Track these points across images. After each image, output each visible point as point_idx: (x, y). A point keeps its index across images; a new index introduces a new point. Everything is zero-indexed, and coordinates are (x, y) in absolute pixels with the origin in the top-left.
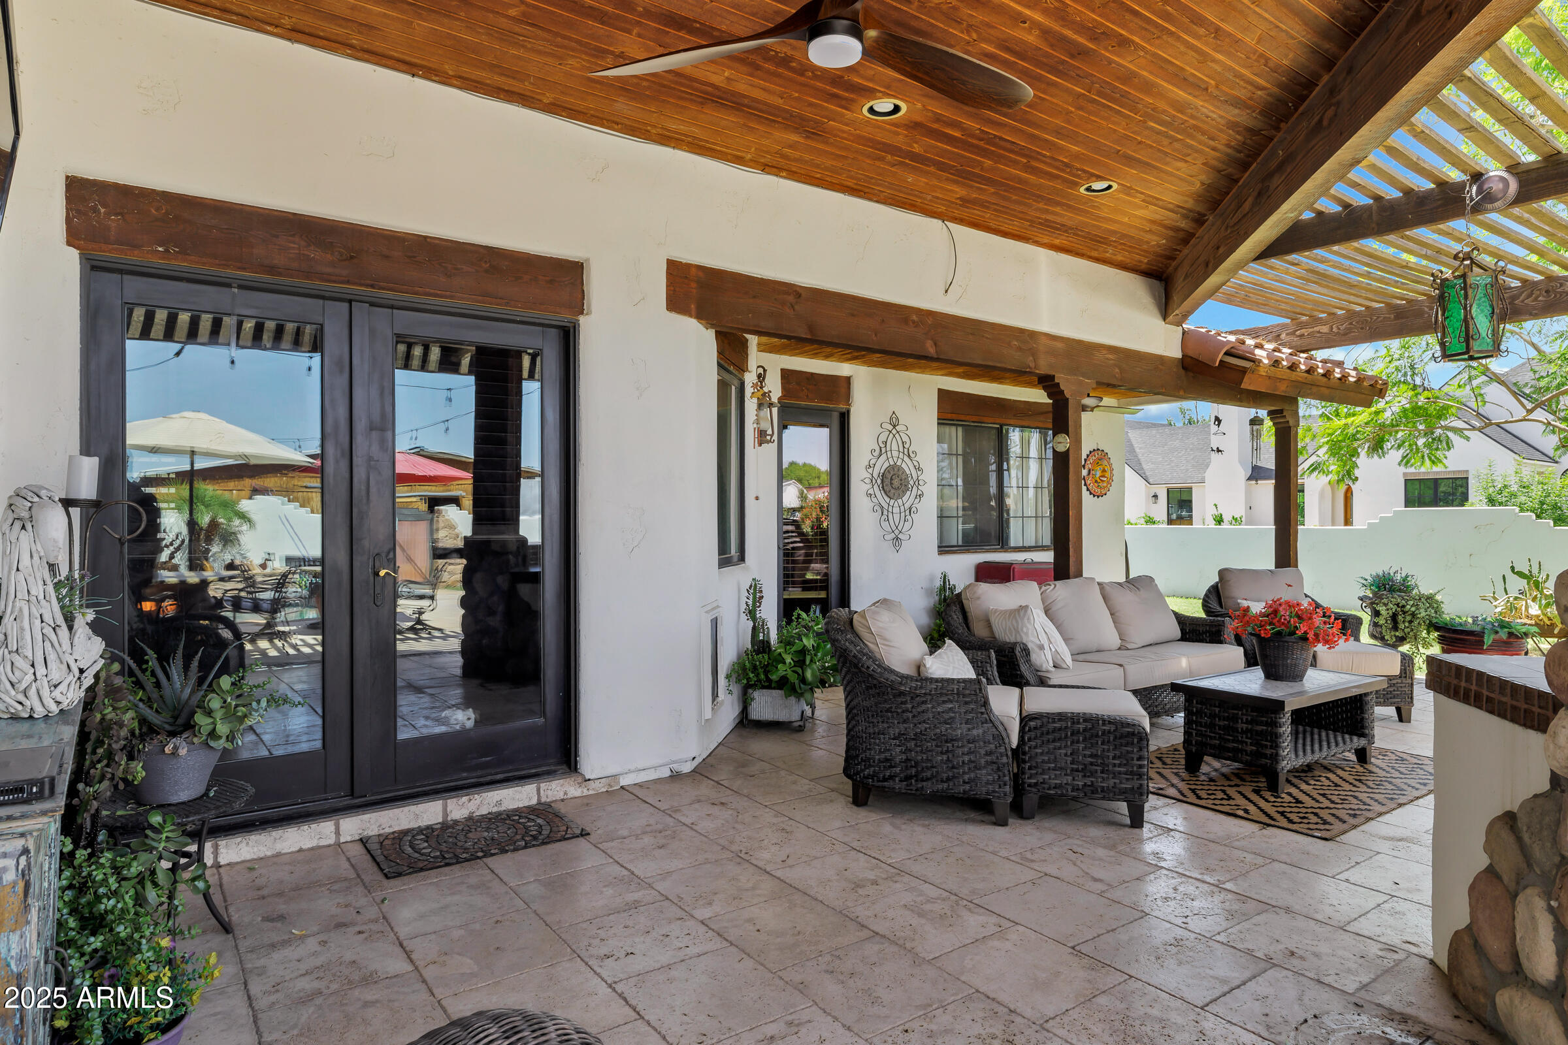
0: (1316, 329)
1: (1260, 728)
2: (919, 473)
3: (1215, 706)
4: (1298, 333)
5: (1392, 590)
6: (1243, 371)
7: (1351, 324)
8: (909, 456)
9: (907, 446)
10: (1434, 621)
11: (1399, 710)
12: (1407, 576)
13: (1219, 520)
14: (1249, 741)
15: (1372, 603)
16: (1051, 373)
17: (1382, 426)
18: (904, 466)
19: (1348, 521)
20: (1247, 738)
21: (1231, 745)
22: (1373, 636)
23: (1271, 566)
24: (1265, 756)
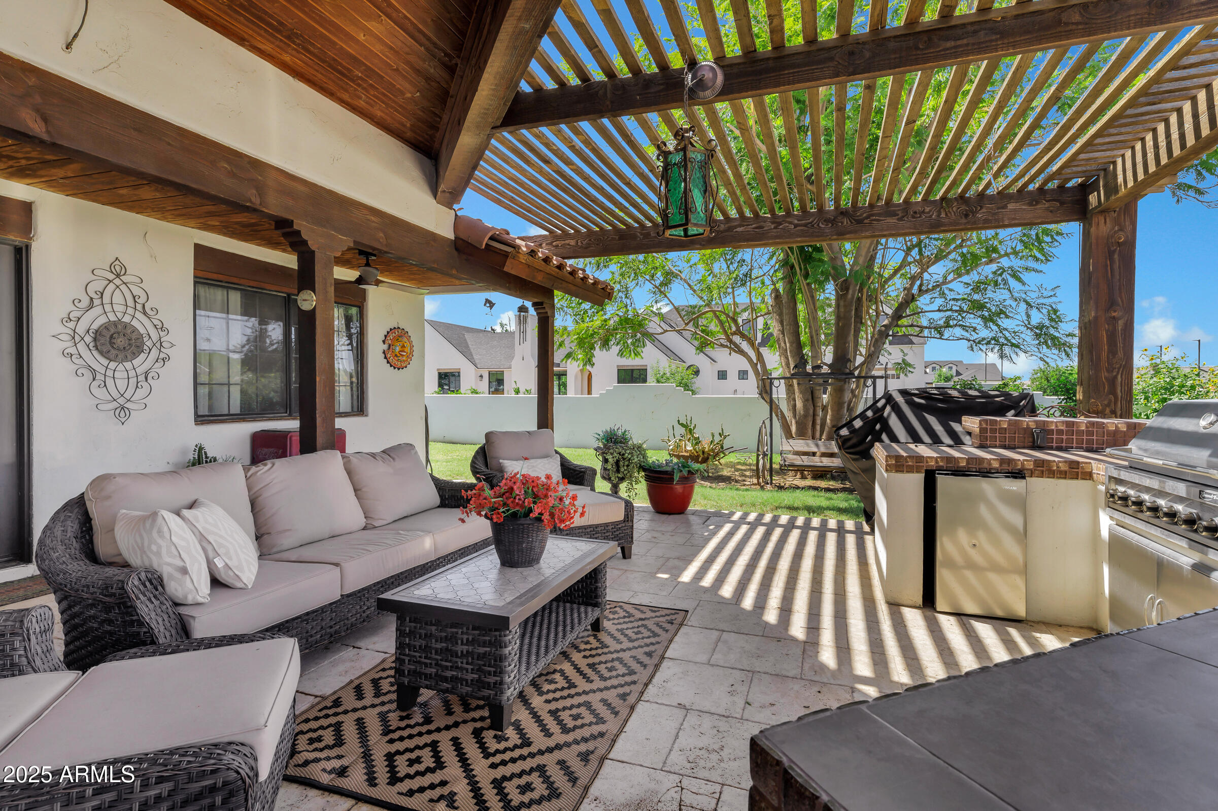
0: (567, 242)
1: (482, 650)
2: (162, 334)
3: (432, 624)
4: (554, 244)
5: (616, 442)
6: (506, 255)
7: (590, 240)
8: (145, 313)
9: (141, 301)
10: (643, 464)
11: (623, 549)
12: (625, 431)
13: (517, 392)
14: (470, 667)
15: (603, 453)
16: (289, 217)
17: (608, 330)
18: (135, 323)
19: (589, 392)
20: (467, 663)
21: (449, 674)
22: (603, 478)
23: (533, 427)
24: (488, 686)
